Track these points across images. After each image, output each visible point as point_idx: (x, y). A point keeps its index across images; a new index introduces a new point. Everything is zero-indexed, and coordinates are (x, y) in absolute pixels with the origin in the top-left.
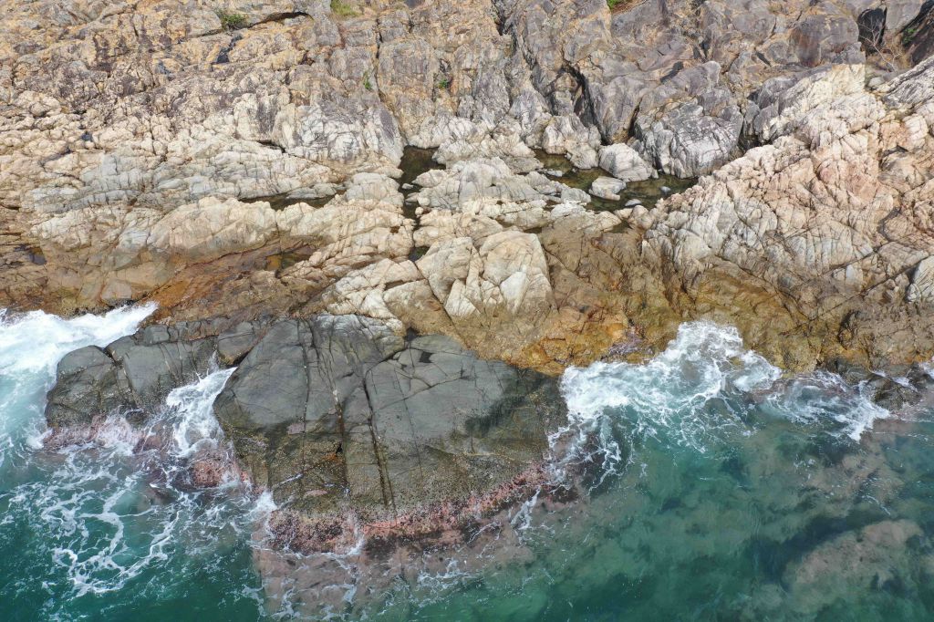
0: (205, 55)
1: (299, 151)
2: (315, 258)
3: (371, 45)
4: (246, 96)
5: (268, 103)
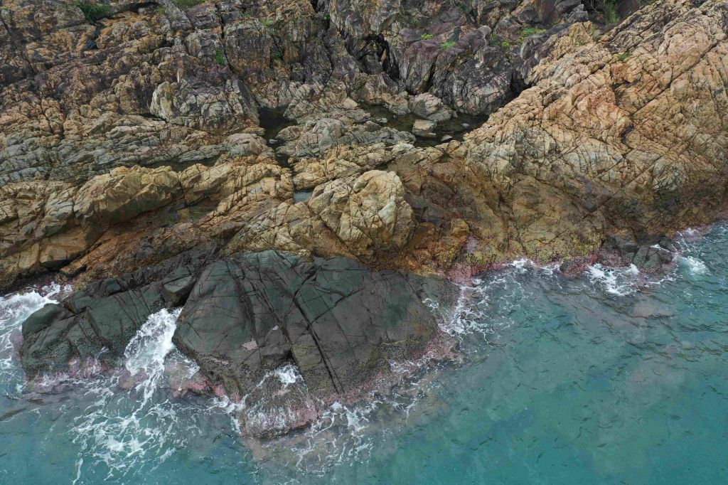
0: (75, 44)
1: (178, 120)
2: (222, 208)
3: (216, 27)
4: (122, 77)
5: (142, 81)
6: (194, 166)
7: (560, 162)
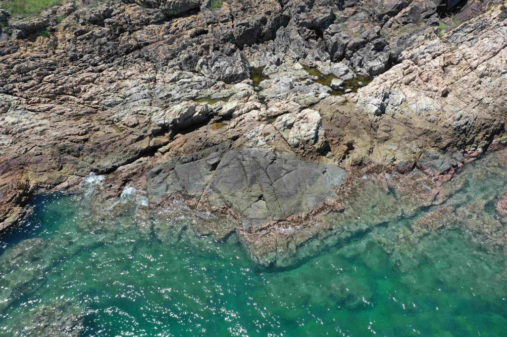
0: (159, 32)
1: (211, 75)
2: (232, 124)
3: (229, 21)
5: (193, 54)
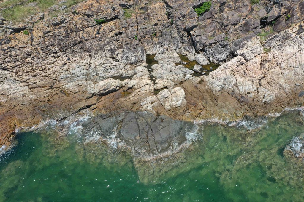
0: (93, 32)
1: (123, 61)
2: (133, 95)
3: (136, 26)
4: (107, 46)
5: (113, 48)
6: (126, 80)
7: (236, 89)
